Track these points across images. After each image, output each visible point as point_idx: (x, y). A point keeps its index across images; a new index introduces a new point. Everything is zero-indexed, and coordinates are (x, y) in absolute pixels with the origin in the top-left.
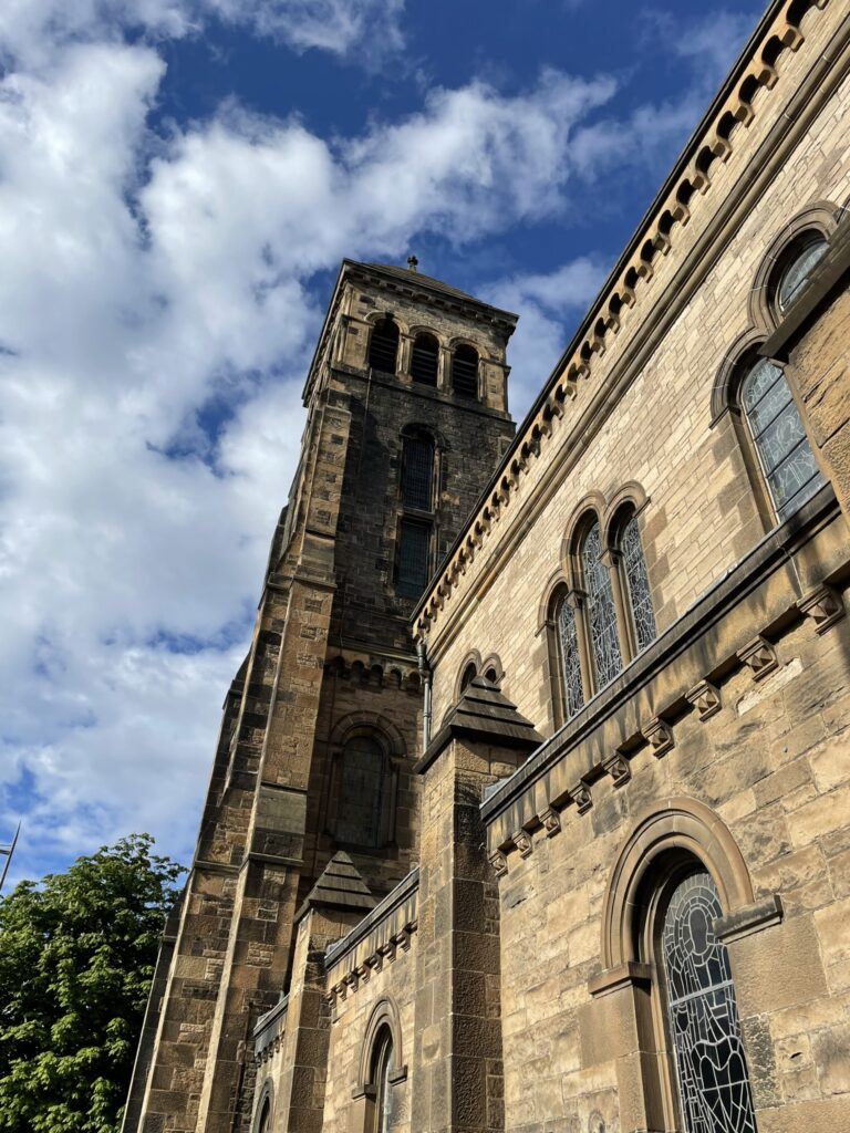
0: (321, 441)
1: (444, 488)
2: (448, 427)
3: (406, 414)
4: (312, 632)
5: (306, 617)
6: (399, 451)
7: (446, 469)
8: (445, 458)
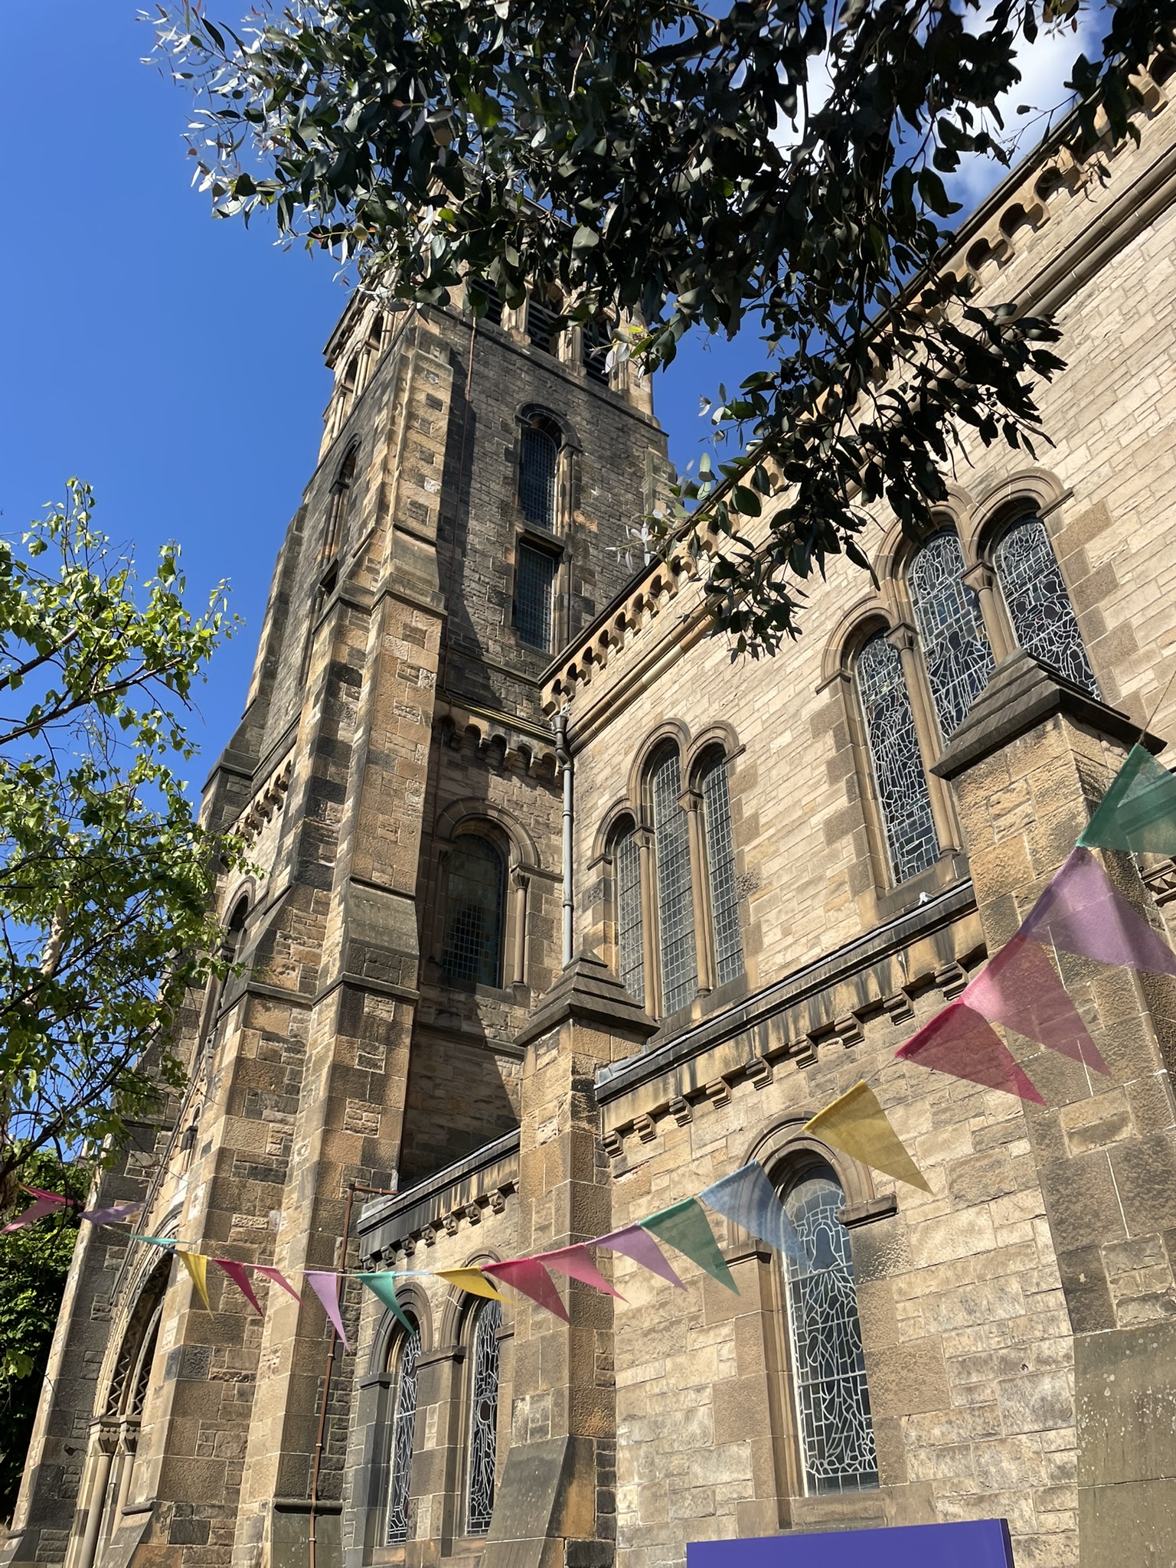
0: (411, 400)
1: (575, 505)
2: (580, 418)
3: (524, 388)
4: (413, 672)
5: (403, 650)
6: (516, 440)
7: (579, 479)
8: (578, 463)
